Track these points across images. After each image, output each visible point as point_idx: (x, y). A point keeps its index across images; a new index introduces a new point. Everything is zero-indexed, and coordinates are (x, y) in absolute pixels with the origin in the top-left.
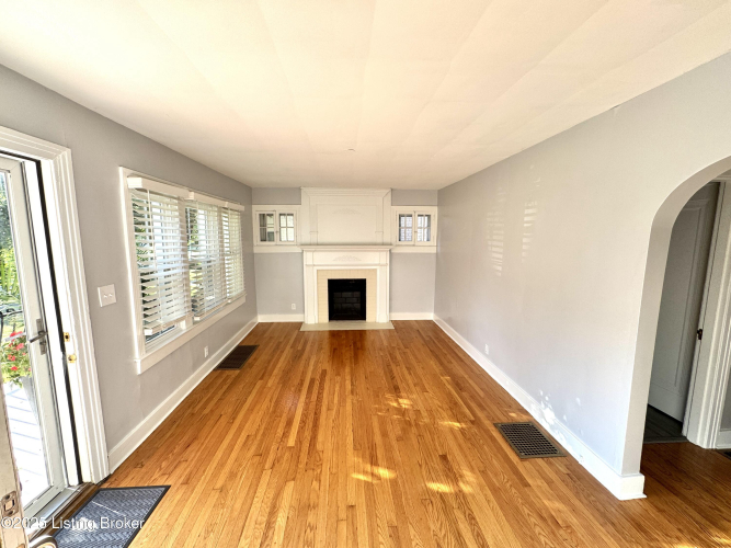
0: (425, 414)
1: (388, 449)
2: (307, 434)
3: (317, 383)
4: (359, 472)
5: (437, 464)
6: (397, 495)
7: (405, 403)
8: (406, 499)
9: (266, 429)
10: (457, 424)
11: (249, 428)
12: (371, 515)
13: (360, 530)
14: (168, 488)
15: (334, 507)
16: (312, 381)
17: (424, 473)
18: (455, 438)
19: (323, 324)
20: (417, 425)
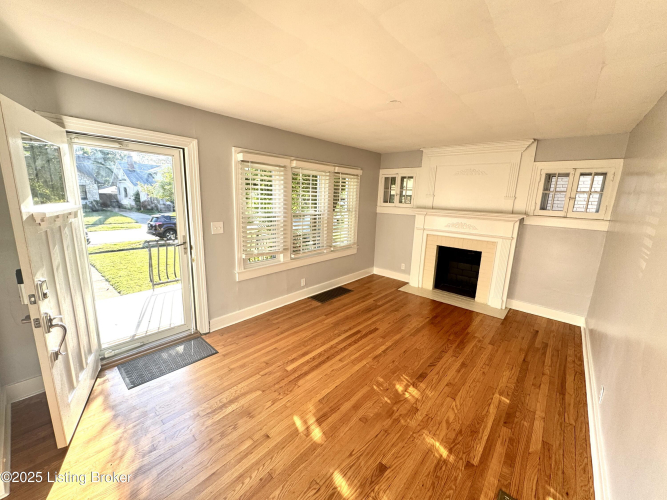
0: (419, 417)
1: (345, 419)
2: (306, 368)
3: (359, 335)
4: (302, 418)
5: (368, 467)
6: (303, 458)
7: (413, 393)
8: (305, 467)
9: (289, 350)
10: (444, 453)
11: (282, 344)
12: (270, 454)
13: (251, 457)
14: (217, 352)
15: (259, 427)
16: (359, 332)
17: (344, 464)
18: (423, 462)
19: (426, 290)
20: (397, 420)
